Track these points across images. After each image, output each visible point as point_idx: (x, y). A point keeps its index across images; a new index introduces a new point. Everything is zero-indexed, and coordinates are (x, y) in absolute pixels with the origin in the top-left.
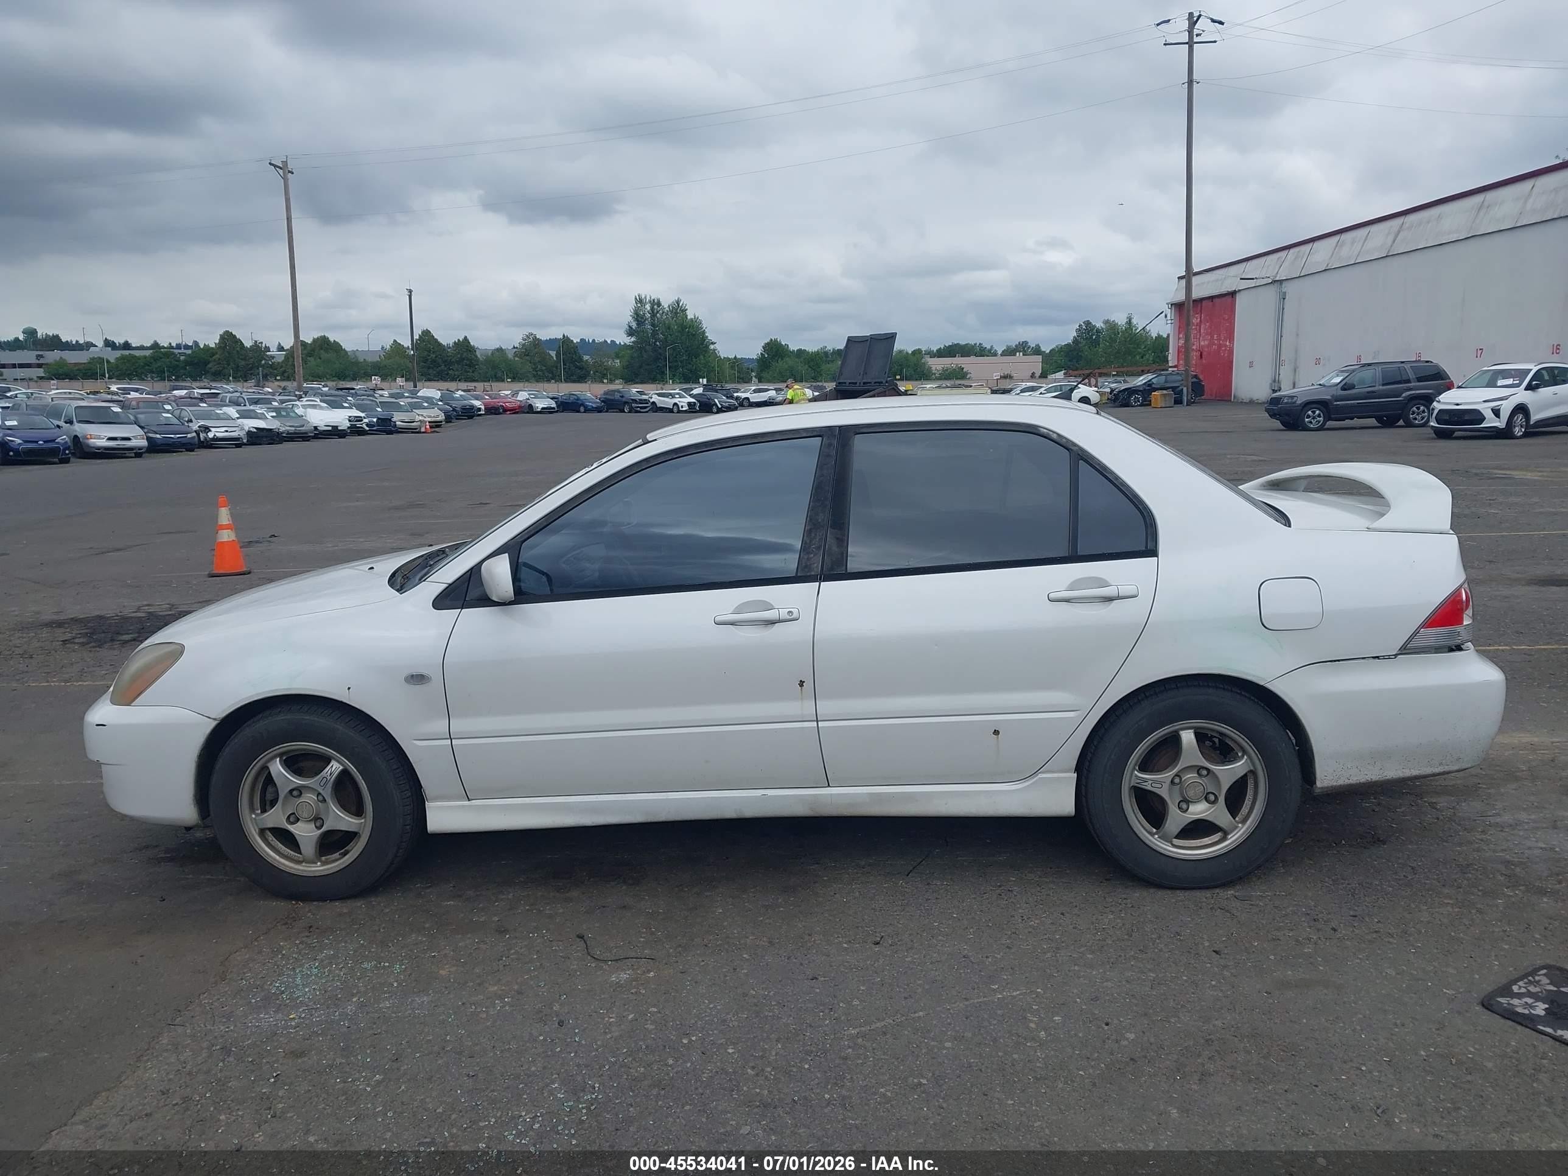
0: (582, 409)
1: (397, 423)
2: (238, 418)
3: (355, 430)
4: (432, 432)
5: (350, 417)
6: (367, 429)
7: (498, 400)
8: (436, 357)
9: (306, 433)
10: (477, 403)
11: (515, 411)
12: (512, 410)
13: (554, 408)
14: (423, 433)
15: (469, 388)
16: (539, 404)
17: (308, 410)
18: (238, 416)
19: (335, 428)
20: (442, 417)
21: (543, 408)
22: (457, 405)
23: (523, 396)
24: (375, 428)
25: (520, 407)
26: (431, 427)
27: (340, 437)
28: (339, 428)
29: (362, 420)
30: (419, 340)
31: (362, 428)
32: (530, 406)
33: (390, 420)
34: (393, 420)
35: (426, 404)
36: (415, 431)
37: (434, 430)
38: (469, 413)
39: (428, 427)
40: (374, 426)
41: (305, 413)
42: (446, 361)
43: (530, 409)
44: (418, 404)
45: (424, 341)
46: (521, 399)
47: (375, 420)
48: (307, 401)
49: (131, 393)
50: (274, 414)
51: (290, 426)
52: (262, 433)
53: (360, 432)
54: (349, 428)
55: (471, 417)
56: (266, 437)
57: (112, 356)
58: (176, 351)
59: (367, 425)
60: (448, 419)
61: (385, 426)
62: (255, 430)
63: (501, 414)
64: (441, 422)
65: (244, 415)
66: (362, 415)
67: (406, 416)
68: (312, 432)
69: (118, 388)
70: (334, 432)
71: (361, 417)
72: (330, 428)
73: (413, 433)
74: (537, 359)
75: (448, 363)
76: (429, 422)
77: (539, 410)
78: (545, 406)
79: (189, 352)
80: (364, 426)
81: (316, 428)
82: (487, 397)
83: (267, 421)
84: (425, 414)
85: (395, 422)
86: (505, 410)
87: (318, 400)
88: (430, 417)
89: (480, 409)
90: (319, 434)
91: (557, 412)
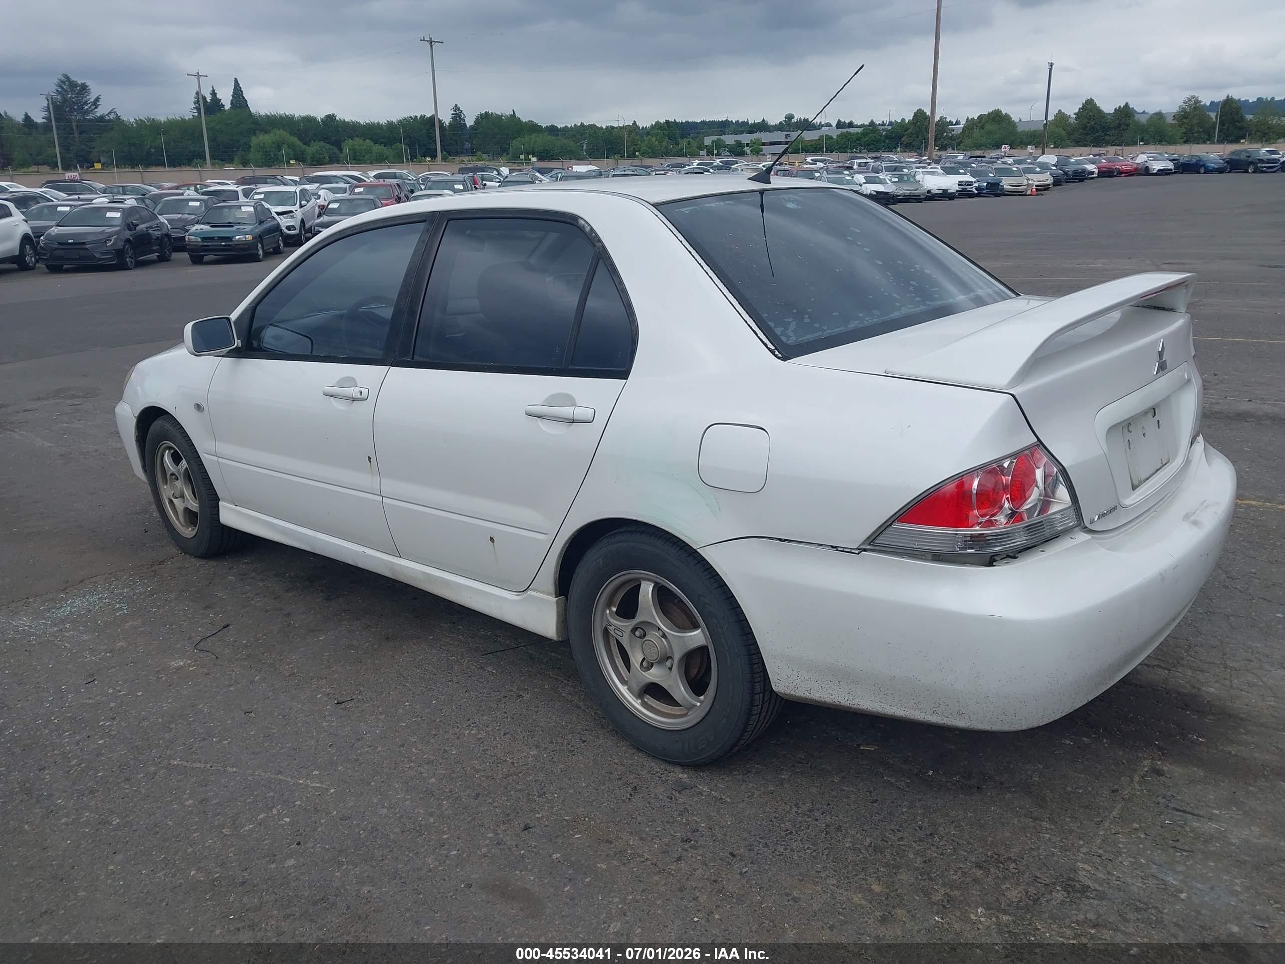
0: (1202, 170)
1: (1005, 186)
2: (864, 183)
3: (964, 193)
4: (1037, 195)
5: (959, 182)
6: (976, 192)
7: (1114, 164)
8: (1095, 124)
9: (919, 196)
10: (1091, 167)
11: (1129, 173)
12: (1128, 173)
13: (1171, 170)
14: (1029, 195)
15: (1101, 152)
16: (1156, 166)
17: (926, 176)
18: (865, 181)
19: (945, 191)
20: (1050, 180)
21: (1159, 170)
22: (1069, 169)
23: (1141, 159)
24: (984, 192)
25: (1136, 169)
26: (1037, 190)
27: (950, 199)
28: (949, 191)
29: (972, 185)
30: (1082, 109)
31: (971, 191)
32: (1147, 168)
33: (999, 184)
34: (1001, 184)
35: (1038, 170)
36: (1022, 194)
37: (1039, 193)
38: (1080, 176)
39: (1034, 190)
40: (984, 189)
41: (923, 178)
42: (1104, 127)
43: (1146, 171)
44: (1032, 169)
45: (1086, 110)
46: (1139, 162)
47: (985, 184)
48: (931, 168)
49: (818, 163)
50: (897, 180)
51: (906, 190)
52: (881, 196)
53: (971, 195)
54: (957, 191)
55: (1082, 180)
56: (883, 199)
57: (835, 133)
58: (880, 127)
59: (976, 189)
60: (1057, 182)
61: (994, 190)
62: (875, 193)
63: (1115, 176)
64: (1049, 185)
65: (869, 181)
66: (973, 180)
67: (1013, 181)
68: (924, 195)
69: (811, 160)
70: (945, 195)
71: (972, 182)
72: (941, 192)
73: (1020, 195)
74: (1195, 121)
75: (1106, 129)
76: (1036, 186)
77: (1155, 172)
78: (1163, 168)
79: (889, 128)
80: (974, 190)
81: (929, 192)
82: (1104, 161)
83: (888, 184)
84: (1035, 179)
85: (1003, 186)
86: (1120, 173)
87: (939, 167)
88: (1039, 181)
89: (1093, 173)
90: (931, 197)
91: (1175, 173)
